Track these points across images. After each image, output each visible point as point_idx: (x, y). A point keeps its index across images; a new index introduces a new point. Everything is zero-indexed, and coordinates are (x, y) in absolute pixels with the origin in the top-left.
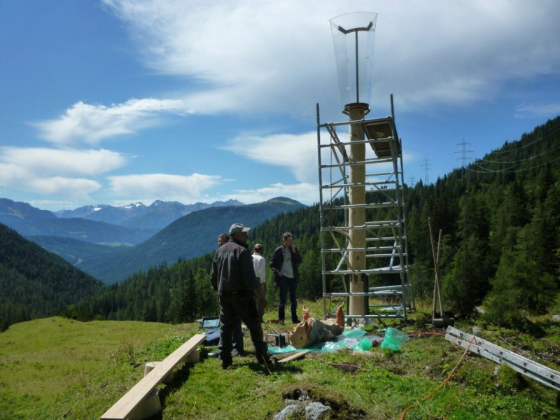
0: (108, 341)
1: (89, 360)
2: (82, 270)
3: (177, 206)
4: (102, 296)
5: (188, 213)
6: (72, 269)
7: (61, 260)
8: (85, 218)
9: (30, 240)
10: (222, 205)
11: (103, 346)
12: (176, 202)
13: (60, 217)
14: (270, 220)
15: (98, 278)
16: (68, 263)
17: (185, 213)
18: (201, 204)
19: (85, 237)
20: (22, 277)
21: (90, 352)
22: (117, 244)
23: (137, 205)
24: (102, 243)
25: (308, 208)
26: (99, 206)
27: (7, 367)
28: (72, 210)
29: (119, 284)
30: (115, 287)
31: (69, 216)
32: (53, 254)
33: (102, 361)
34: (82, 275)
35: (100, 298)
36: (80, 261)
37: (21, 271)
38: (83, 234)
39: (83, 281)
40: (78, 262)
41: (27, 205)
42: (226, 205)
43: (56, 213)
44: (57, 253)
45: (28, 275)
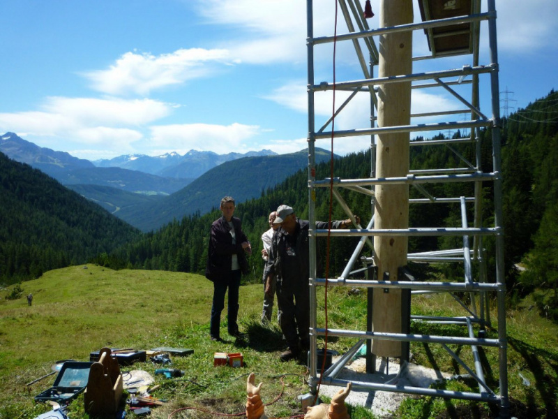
0: (133, 292)
1: (111, 312)
2: (119, 218)
3: (211, 156)
4: (138, 243)
5: (222, 163)
6: (109, 216)
7: (98, 207)
8: (122, 168)
9: (70, 188)
10: (255, 155)
11: (128, 297)
12: (210, 152)
13: (97, 166)
14: (302, 170)
15: (136, 226)
16: (106, 211)
17: (219, 163)
18: (235, 154)
19: (122, 185)
20: (63, 224)
21: (114, 303)
22: (153, 193)
23: (172, 155)
24: (139, 192)
25: (341, 158)
26: (135, 156)
27: (18, 321)
28: (110, 159)
29: (155, 232)
30: (150, 235)
31: (106, 166)
32: (92, 202)
33: (123, 313)
34: (119, 223)
35: (136, 245)
36: (118, 209)
37: (61, 219)
38: (120, 183)
39: (121, 228)
40: (117, 211)
41: (67, 154)
42: (260, 156)
43: (94, 162)
44: (96, 201)
45: (68, 222)
